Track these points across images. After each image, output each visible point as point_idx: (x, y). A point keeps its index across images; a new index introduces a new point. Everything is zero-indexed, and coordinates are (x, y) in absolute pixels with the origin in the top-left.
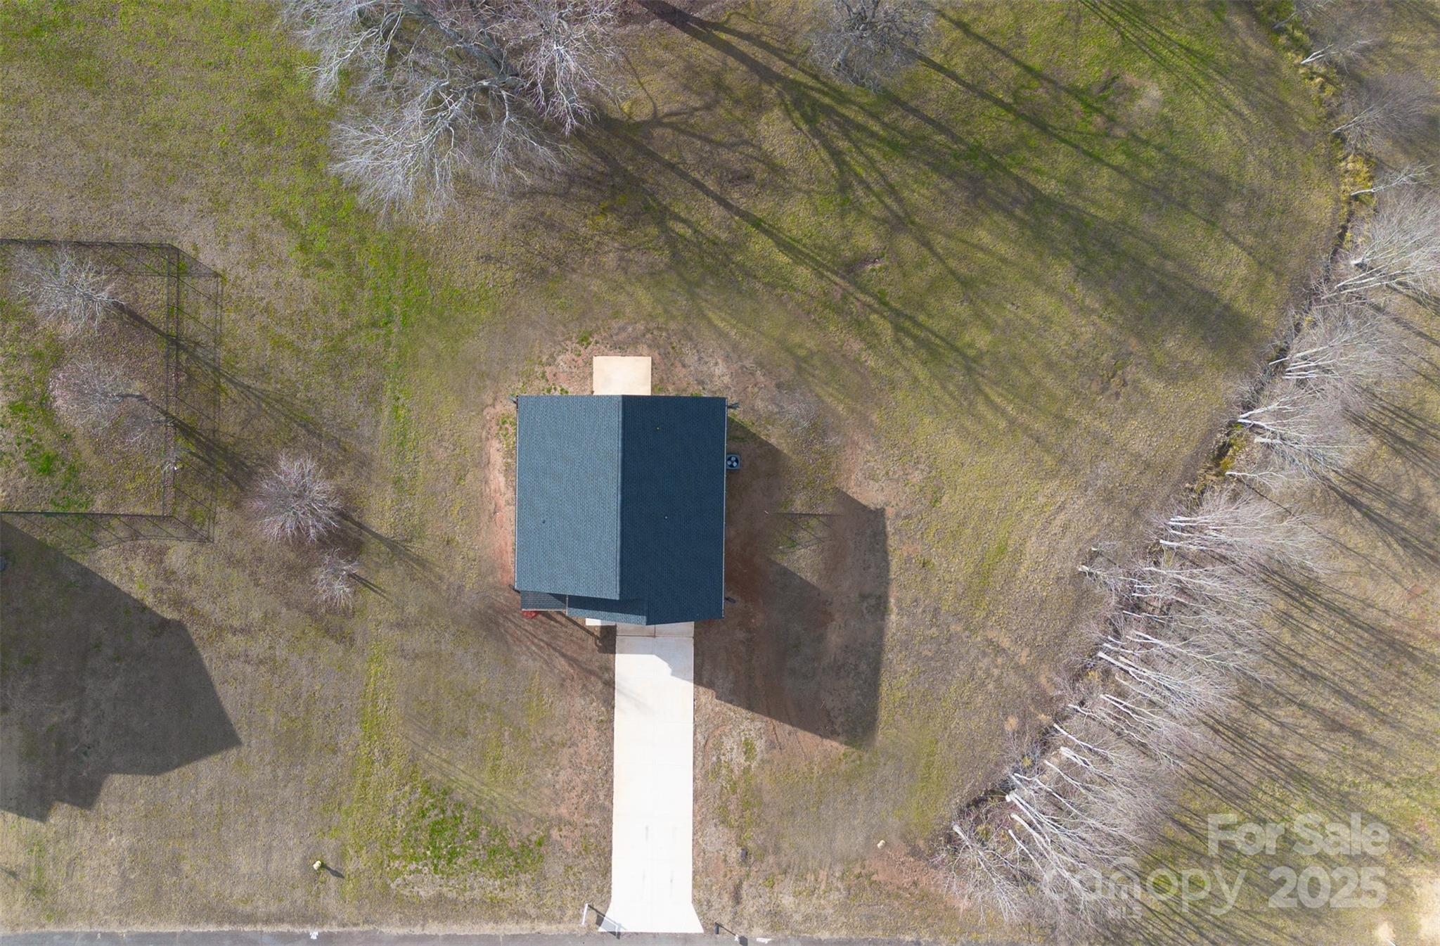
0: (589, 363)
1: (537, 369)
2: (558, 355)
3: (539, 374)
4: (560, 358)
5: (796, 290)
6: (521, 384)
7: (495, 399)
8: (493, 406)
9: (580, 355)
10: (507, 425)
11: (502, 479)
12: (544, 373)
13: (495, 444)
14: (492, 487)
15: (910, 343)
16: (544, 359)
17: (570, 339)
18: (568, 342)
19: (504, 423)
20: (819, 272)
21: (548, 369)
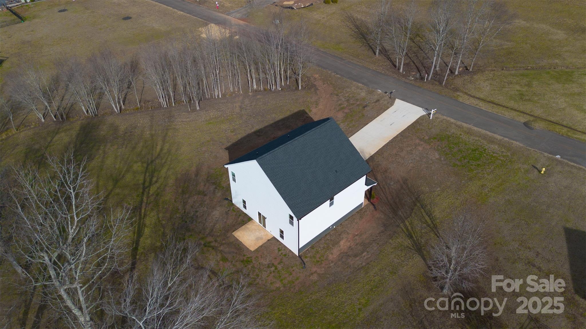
0: (257, 250)
1: (280, 267)
2: (265, 265)
3: (282, 265)
4: (266, 263)
5: (158, 218)
6: (294, 268)
7: (312, 274)
8: (316, 272)
9: (257, 257)
10: (318, 259)
11: (342, 243)
12: (279, 264)
13: (331, 257)
14: (349, 244)
15: (155, 179)
16: (273, 269)
17: (253, 267)
18: (256, 266)
19: (318, 261)
20: (144, 217)
21: (276, 263)
